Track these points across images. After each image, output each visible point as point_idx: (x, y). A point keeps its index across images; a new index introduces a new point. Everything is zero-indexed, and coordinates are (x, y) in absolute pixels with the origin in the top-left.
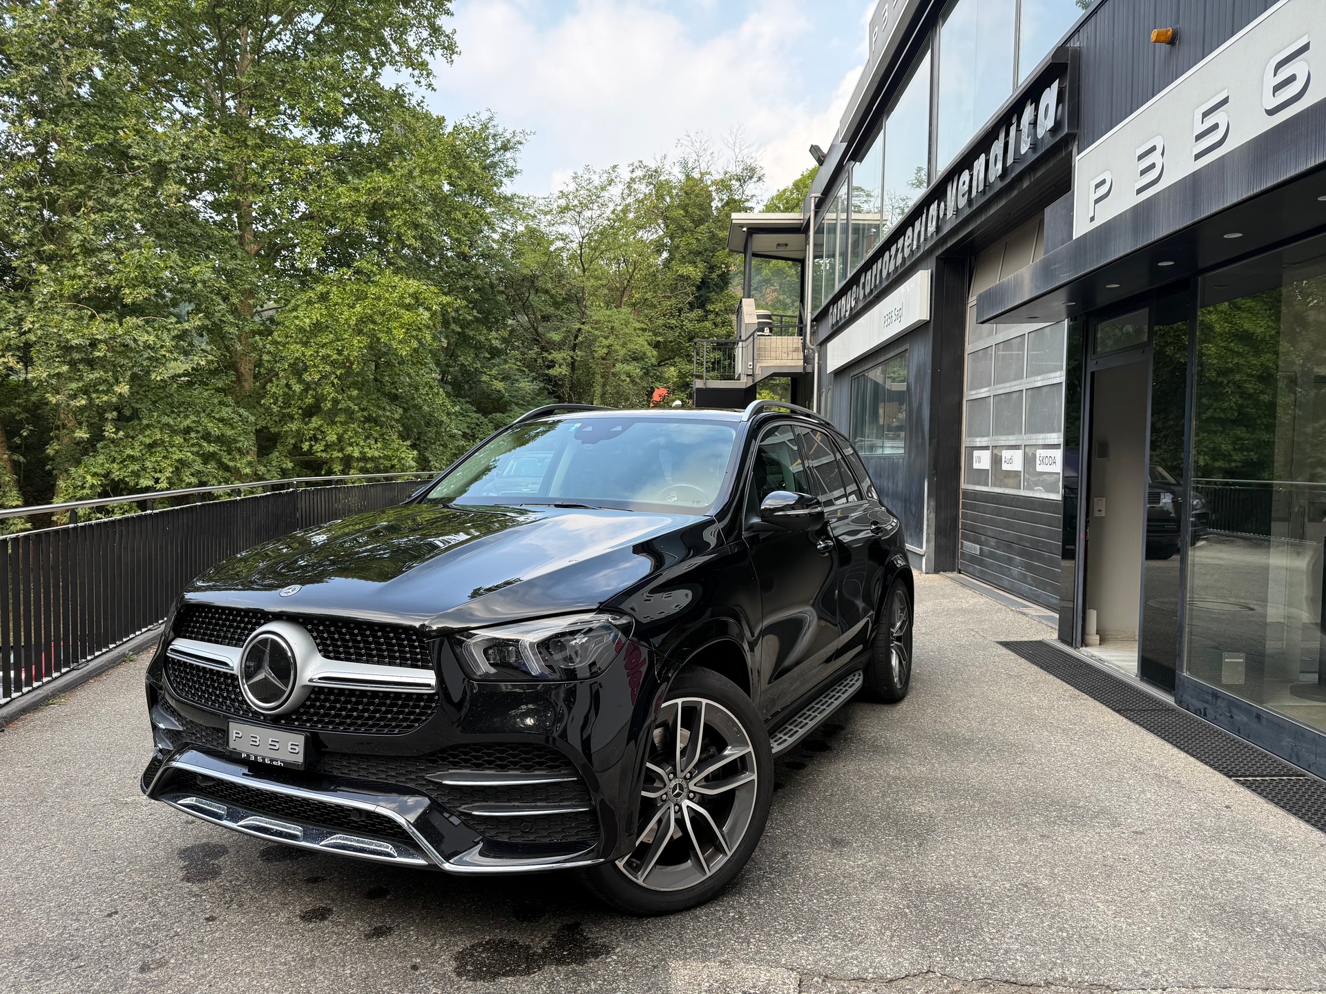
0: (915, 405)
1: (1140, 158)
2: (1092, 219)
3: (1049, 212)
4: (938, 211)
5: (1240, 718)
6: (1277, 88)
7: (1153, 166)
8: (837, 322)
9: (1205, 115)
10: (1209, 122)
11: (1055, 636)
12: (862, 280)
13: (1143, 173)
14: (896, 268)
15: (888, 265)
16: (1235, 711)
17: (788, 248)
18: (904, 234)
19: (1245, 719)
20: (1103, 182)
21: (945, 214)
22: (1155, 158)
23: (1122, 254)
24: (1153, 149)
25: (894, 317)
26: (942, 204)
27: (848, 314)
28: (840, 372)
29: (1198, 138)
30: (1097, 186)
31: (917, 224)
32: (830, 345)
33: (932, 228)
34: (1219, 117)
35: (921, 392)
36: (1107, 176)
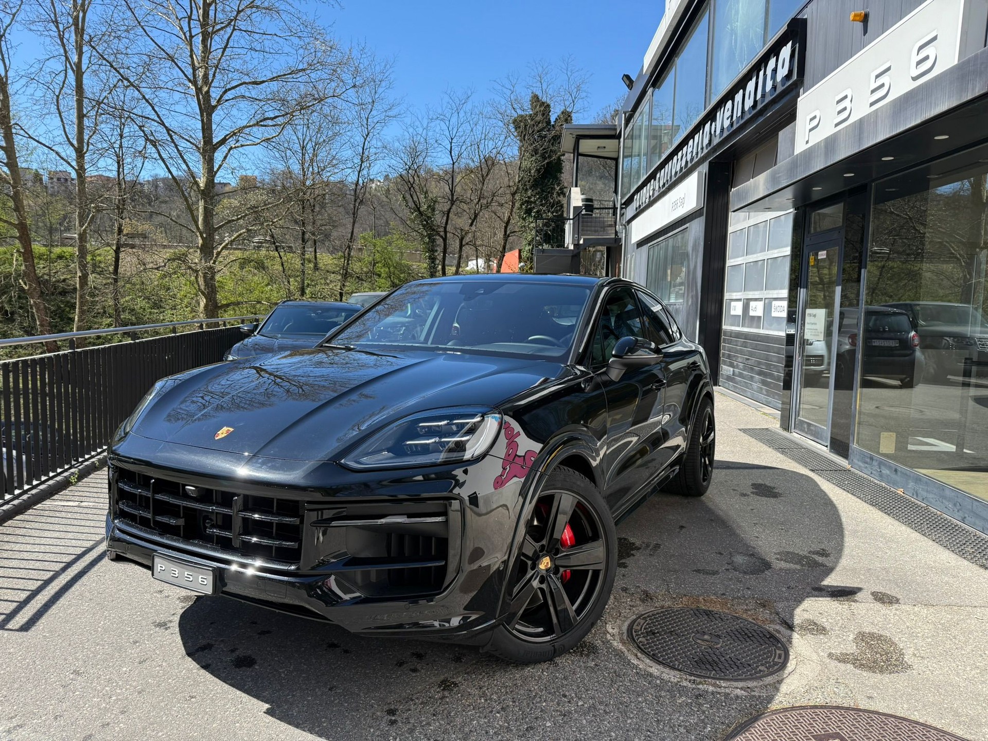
0: (692, 267)
1: (838, 102)
2: (807, 142)
3: (782, 134)
4: (711, 128)
5: (886, 471)
6: (919, 63)
7: (845, 109)
8: (640, 206)
9: (877, 77)
10: (879, 82)
11: (778, 426)
12: (658, 176)
13: (839, 112)
14: (681, 168)
15: (676, 165)
16: (883, 467)
17: (606, 150)
18: (687, 144)
19: (888, 472)
20: (815, 117)
21: (715, 131)
22: (846, 103)
23: (818, 169)
24: (846, 97)
25: (679, 204)
26: (714, 123)
27: (647, 200)
28: (640, 244)
29: (873, 92)
30: (811, 120)
31: (696, 137)
32: (634, 223)
33: (706, 141)
34: (884, 79)
35: (696, 257)
36: (817, 113)
